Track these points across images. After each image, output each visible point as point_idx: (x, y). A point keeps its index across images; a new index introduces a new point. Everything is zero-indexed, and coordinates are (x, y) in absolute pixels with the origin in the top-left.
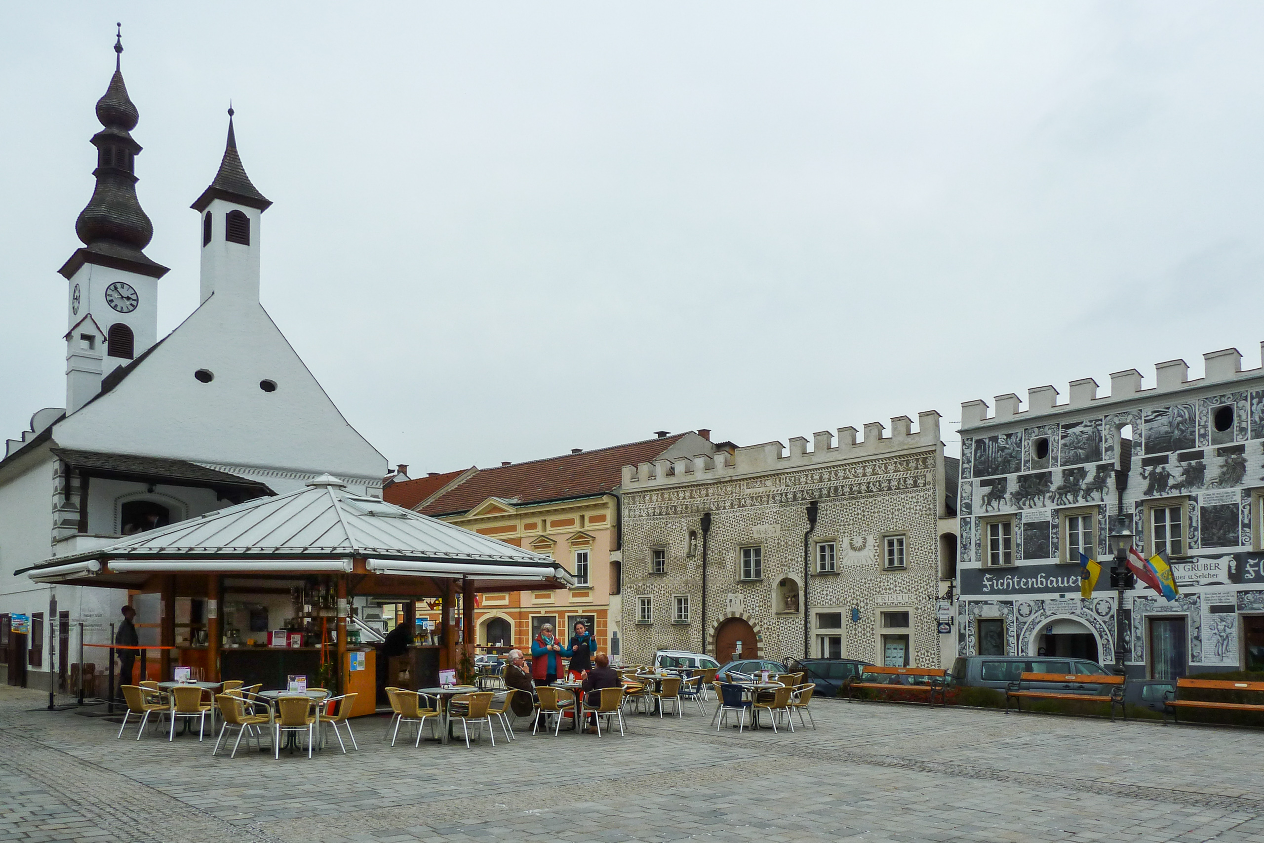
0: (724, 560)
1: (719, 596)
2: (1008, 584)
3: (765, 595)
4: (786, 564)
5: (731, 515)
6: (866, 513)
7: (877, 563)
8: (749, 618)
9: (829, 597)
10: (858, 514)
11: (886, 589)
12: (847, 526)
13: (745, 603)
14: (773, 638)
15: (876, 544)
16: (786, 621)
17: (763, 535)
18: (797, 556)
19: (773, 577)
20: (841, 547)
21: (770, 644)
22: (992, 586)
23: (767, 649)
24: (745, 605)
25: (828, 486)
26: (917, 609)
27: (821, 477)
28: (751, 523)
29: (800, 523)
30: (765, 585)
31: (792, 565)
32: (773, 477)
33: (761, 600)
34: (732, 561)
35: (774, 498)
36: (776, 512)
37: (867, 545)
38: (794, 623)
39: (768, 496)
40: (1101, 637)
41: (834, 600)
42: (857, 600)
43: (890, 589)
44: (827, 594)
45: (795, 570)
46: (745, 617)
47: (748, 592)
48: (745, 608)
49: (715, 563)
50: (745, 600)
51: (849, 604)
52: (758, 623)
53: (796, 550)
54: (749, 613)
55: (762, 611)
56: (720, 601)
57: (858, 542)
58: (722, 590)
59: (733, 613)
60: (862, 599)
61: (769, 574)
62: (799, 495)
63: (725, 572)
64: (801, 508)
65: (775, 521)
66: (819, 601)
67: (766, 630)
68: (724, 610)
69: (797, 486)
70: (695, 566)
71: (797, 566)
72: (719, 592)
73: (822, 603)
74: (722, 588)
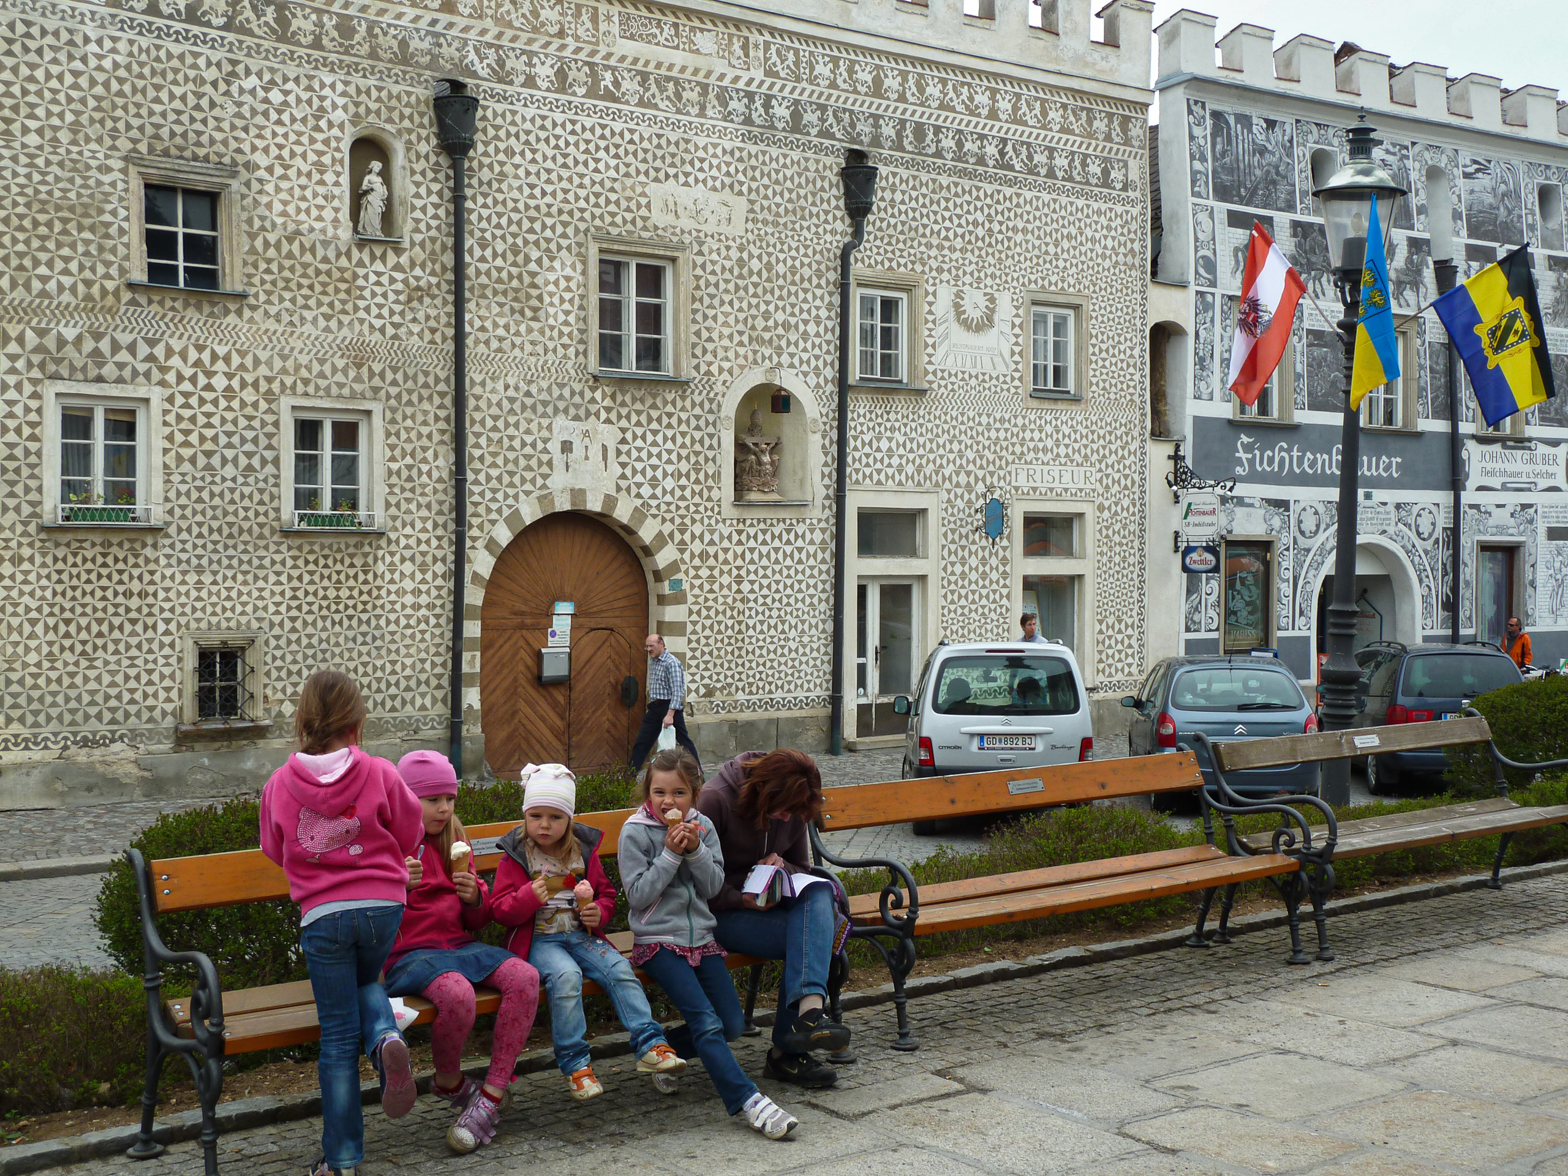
0: (534, 286)
1: (516, 425)
2: (1282, 461)
3: (697, 435)
4: (767, 336)
5: (559, 117)
6: (996, 227)
7: (1017, 375)
8: (639, 514)
9: (895, 461)
10: (976, 223)
11: (1036, 450)
12: (946, 252)
13: (624, 458)
14: (722, 586)
15: (1017, 321)
16: (764, 532)
17: (685, 223)
18: (805, 316)
19: (725, 376)
20: (930, 312)
21: (708, 609)
22: (1252, 462)
23: (699, 628)
24: (623, 465)
25: (898, 114)
26: (1101, 509)
27: (878, 82)
28: (643, 167)
29: (815, 210)
30: (698, 400)
31: (789, 344)
32: (722, 28)
33: (684, 453)
34: (567, 296)
35: (723, 98)
36: (732, 153)
37: (996, 318)
38: (792, 537)
39: (705, 88)
40: (1421, 581)
41: (910, 469)
42: (968, 474)
43: (1045, 450)
44: (890, 449)
45: (796, 361)
46: (623, 513)
47: (634, 418)
48: (623, 476)
49: (495, 293)
50: (624, 448)
51: (947, 485)
52: (671, 535)
53: (801, 295)
54: (639, 496)
55: (688, 493)
56: (524, 444)
57: (974, 303)
58: (529, 401)
59: (578, 494)
60: (980, 473)
61: (710, 364)
62: (810, 117)
63: (542, 332)
64: (817, 161)
65: (727, 181)
66: (868, 471)
67: (697, 562)
68: (540, 481)
69: (804, 84)
70: (399, 286)
71: (805, 350)
72: (517, 406)
73: (875, 477)
74: (528, 394)
